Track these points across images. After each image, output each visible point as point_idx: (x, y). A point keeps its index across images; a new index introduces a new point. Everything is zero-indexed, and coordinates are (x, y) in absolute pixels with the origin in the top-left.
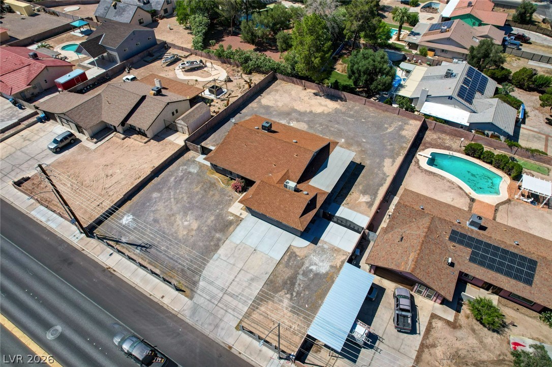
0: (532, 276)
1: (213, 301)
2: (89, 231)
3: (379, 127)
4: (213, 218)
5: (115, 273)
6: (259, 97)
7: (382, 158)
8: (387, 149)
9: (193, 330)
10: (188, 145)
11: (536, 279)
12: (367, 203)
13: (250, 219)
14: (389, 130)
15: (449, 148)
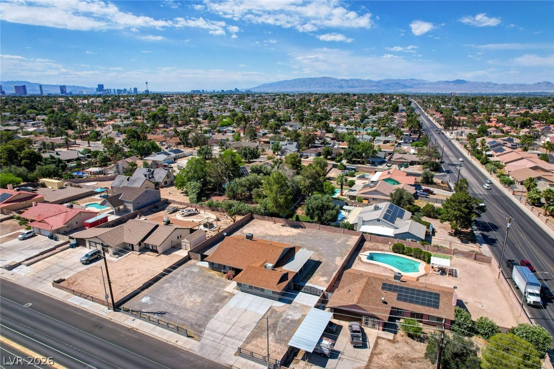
0: (438, 303)
1: (216, 340)
2: (117, 307)
3: (331, 241)
4: (212, 295)
5: (138, 331)
6: (241, 229)
7: (335, 257)
8: (337, 252)
9: (202, 359)
10: (190, 255)
11: (441, 304)
12: (325, 281)
13: (240, 295)
14: (338, 242)
15: (382, 250)
